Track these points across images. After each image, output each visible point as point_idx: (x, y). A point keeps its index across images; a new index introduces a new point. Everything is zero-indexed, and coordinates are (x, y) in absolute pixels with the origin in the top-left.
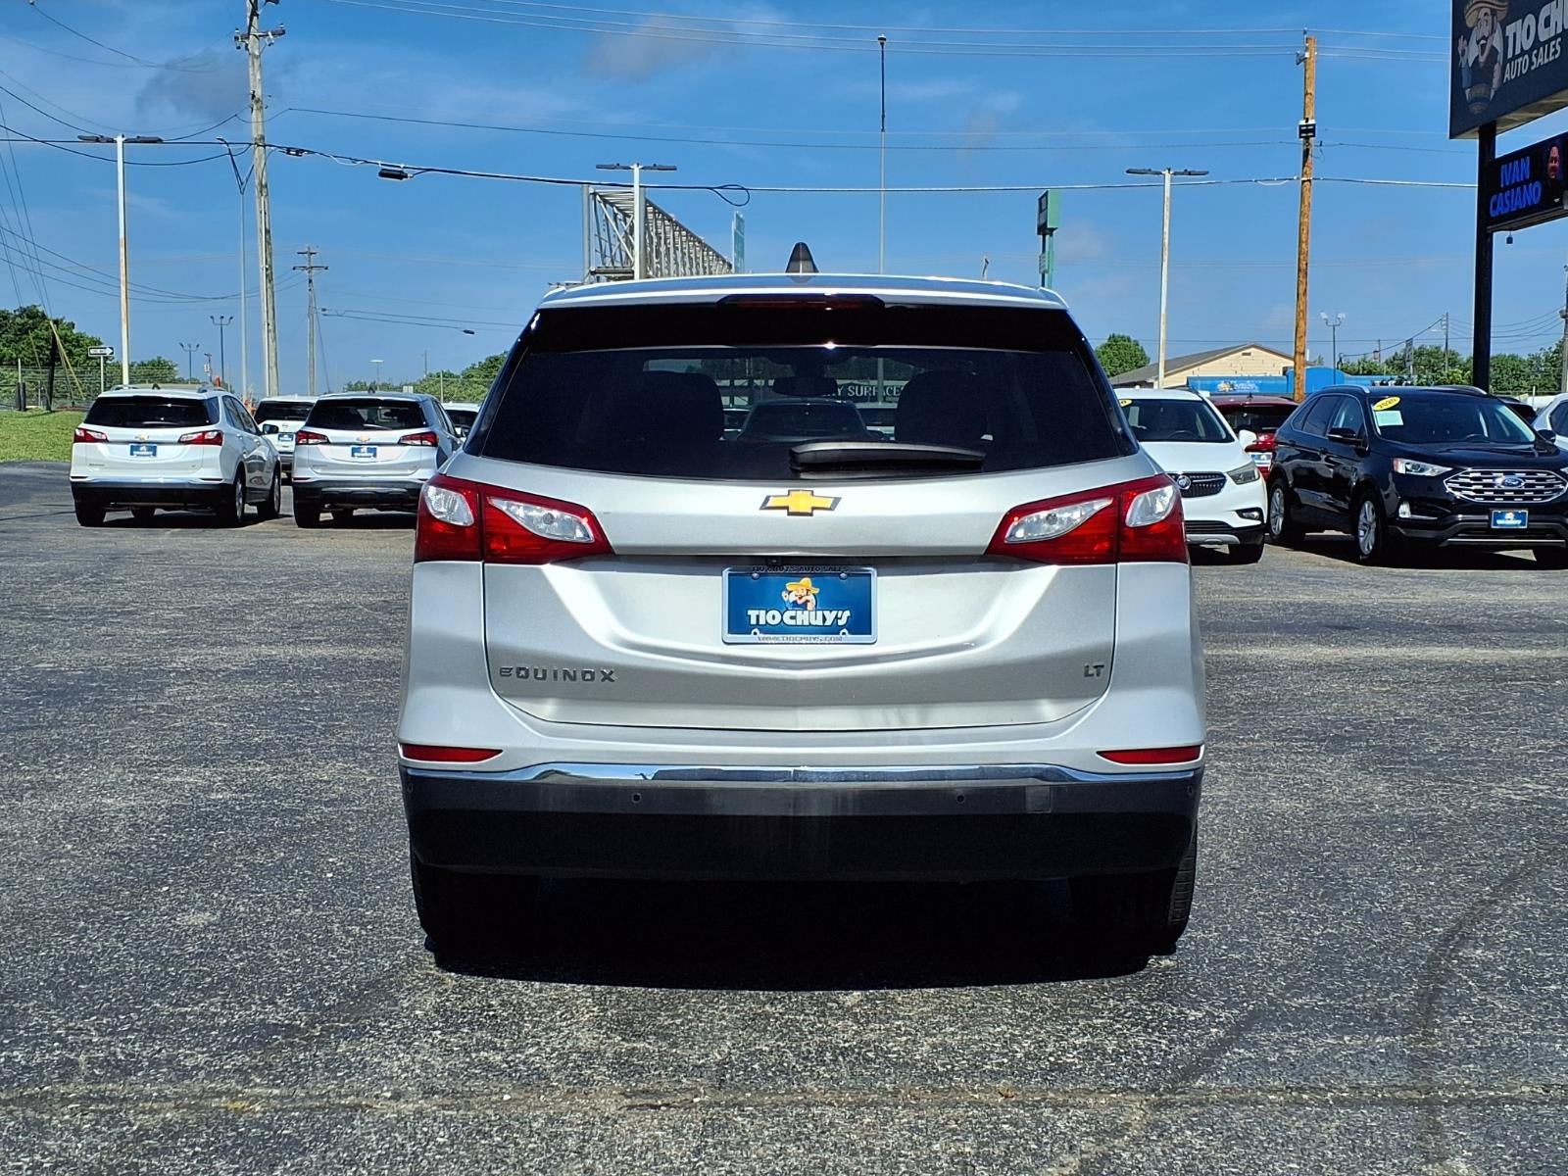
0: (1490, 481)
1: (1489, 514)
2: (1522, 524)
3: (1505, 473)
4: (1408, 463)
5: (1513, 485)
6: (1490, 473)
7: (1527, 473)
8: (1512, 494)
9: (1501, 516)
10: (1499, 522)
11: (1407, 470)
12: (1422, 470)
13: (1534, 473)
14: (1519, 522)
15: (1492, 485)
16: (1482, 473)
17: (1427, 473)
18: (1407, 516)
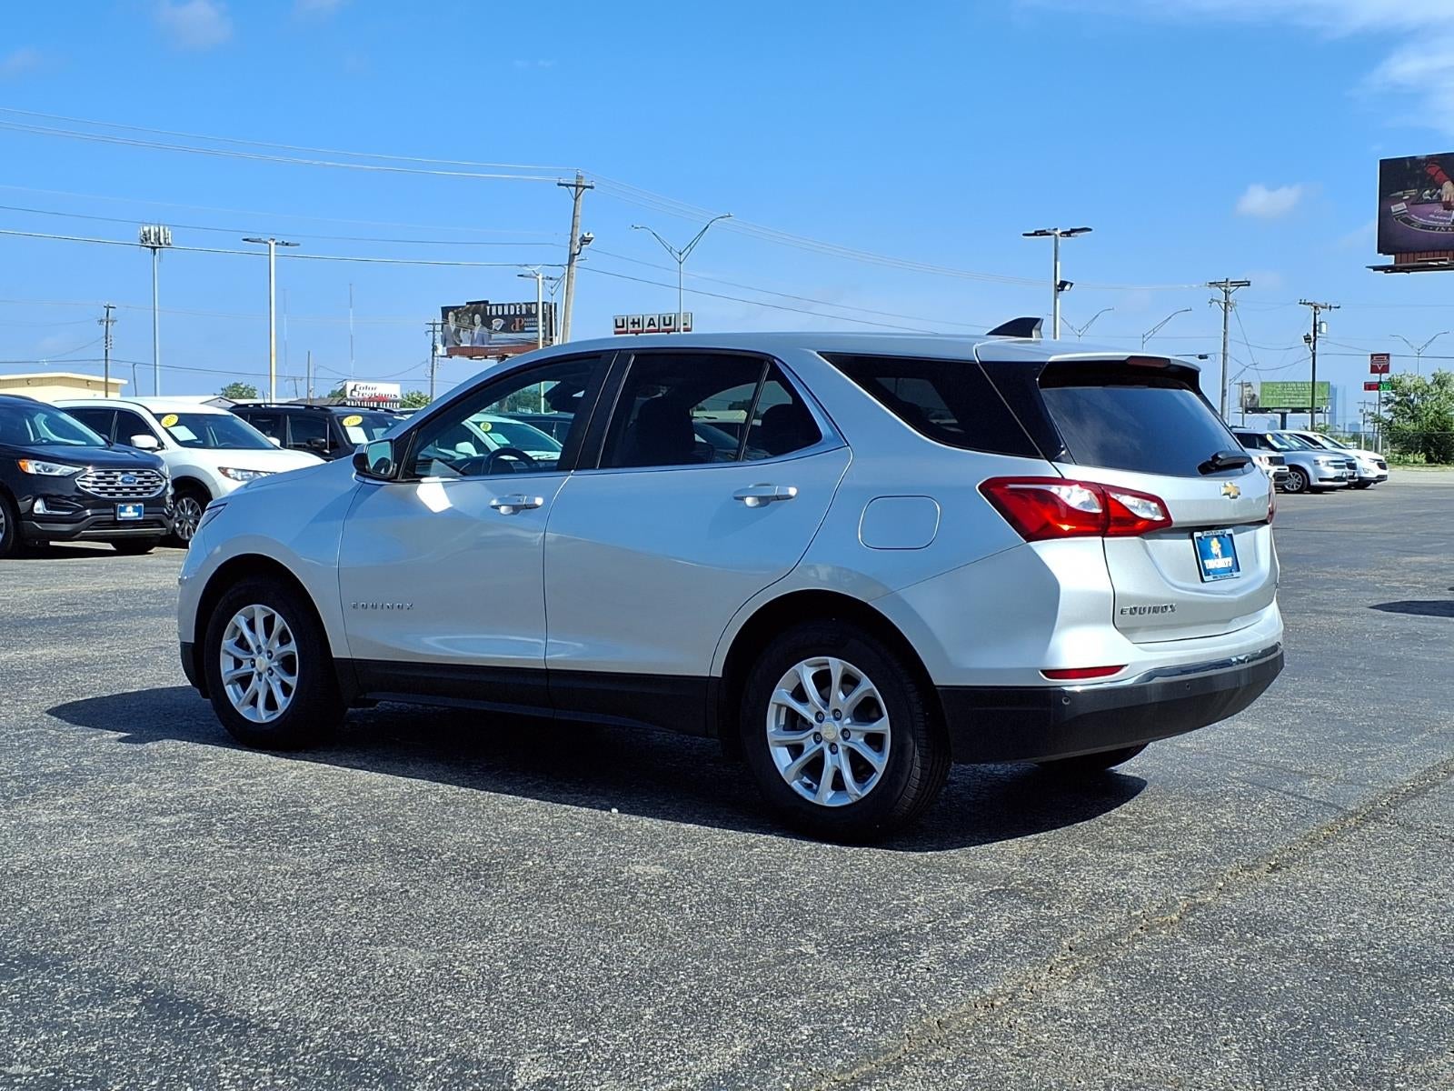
0: (112, 479)
1: (115, 508)
2: (140, 516)
3: (123, 472)
4: (37, 465)
5: (131, 483)
6: (110, 472)
7: (139, 472)
8: (128, 490)
9: (123, 510)
10: (123, 514)
11: (37, 471)
12: (50, 470)
13: (142, 472)
14: (137, 514)
15: (113, 483)
16: (106, 472)
17: (57, 473)
18: (41, 512)
